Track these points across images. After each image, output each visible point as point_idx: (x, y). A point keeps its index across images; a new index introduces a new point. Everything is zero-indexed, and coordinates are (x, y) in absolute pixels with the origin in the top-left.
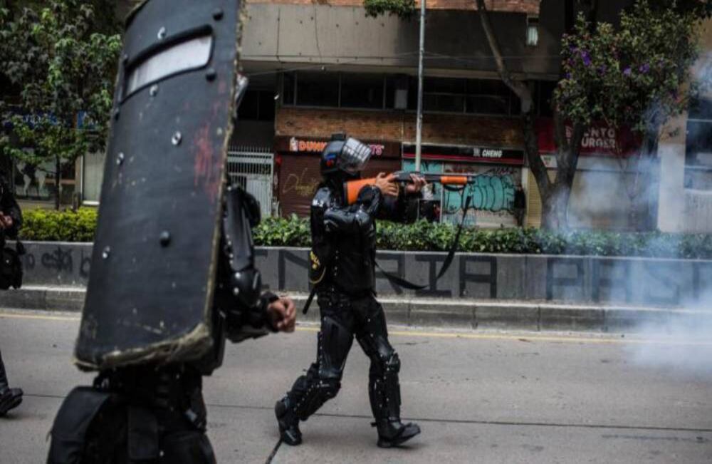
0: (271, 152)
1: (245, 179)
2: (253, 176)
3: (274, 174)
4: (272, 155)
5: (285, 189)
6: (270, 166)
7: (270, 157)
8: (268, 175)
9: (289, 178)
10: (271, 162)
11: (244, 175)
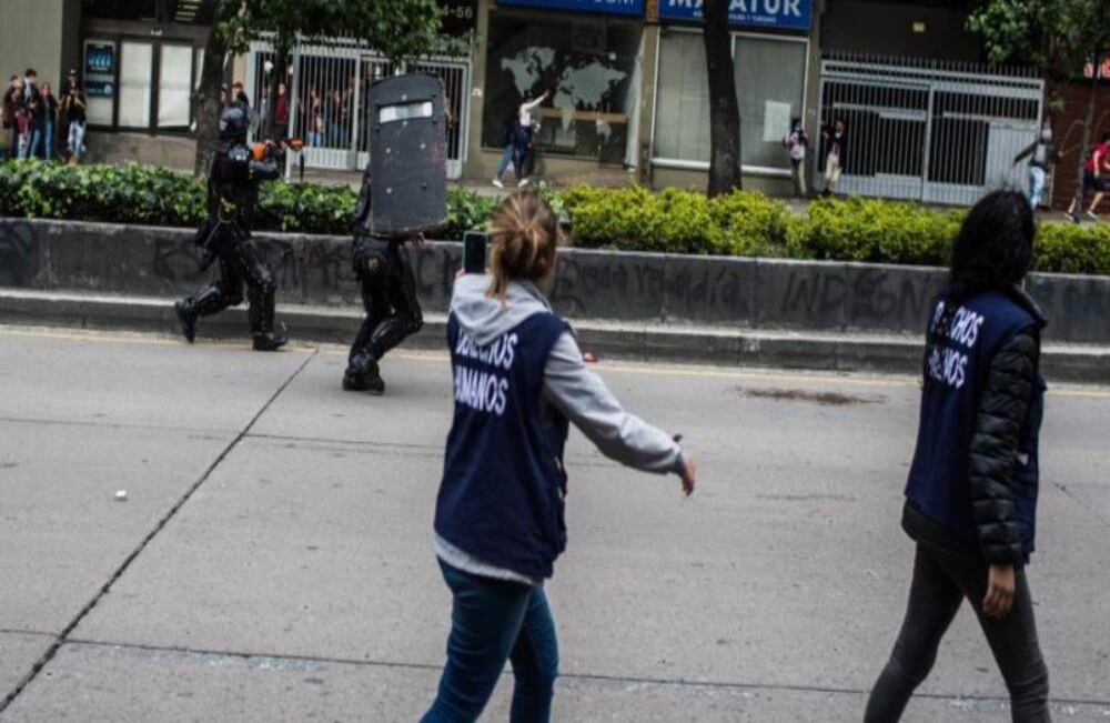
0: (1039, 76)
1: (987, 125)
2: (1004, 121)
3: (1044, 120)
4: (1041, 83)
5: (1064, 150)
6: (1037, 102)
7: (1038, 87)
8: (1031, 121)
9: (1073, 126)
10: (1038, 95)
11: (985, 118)
